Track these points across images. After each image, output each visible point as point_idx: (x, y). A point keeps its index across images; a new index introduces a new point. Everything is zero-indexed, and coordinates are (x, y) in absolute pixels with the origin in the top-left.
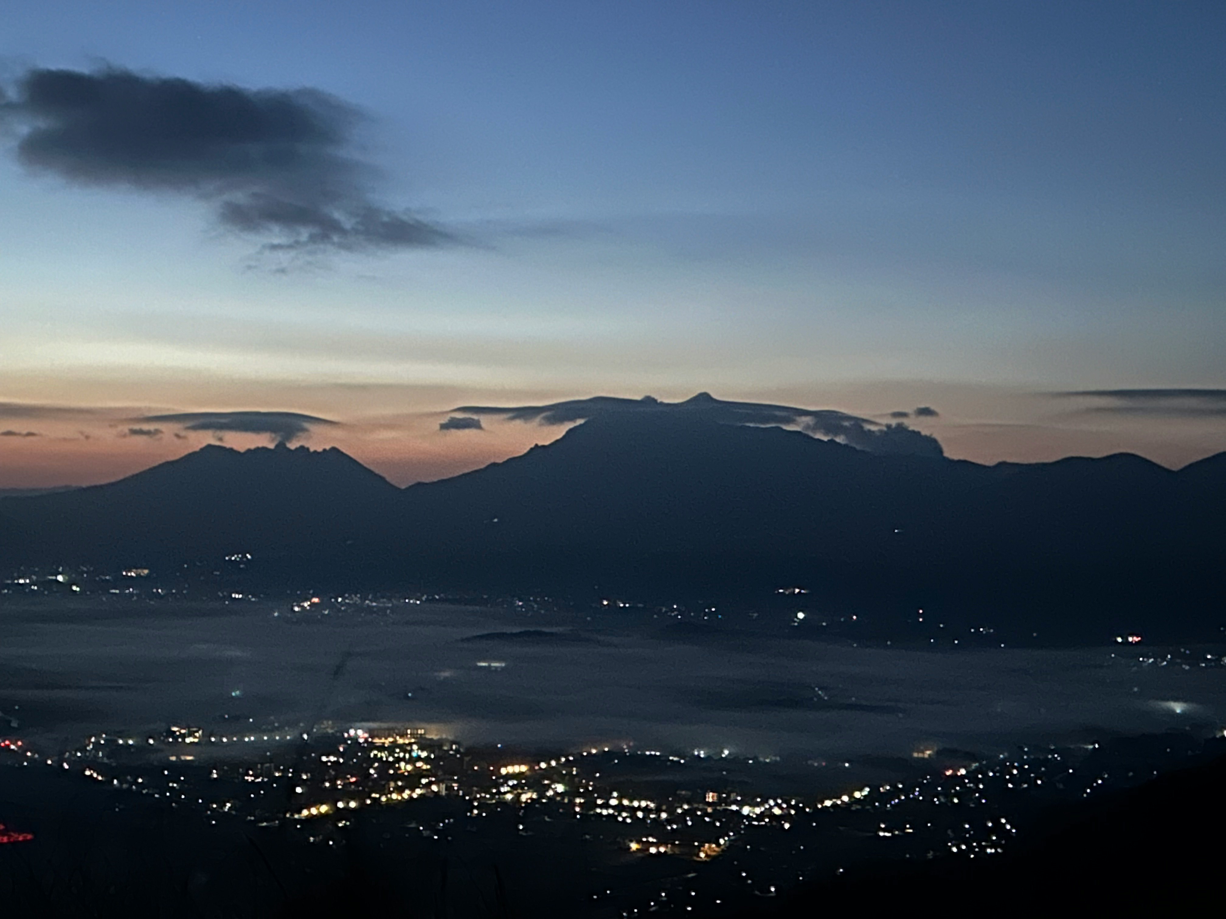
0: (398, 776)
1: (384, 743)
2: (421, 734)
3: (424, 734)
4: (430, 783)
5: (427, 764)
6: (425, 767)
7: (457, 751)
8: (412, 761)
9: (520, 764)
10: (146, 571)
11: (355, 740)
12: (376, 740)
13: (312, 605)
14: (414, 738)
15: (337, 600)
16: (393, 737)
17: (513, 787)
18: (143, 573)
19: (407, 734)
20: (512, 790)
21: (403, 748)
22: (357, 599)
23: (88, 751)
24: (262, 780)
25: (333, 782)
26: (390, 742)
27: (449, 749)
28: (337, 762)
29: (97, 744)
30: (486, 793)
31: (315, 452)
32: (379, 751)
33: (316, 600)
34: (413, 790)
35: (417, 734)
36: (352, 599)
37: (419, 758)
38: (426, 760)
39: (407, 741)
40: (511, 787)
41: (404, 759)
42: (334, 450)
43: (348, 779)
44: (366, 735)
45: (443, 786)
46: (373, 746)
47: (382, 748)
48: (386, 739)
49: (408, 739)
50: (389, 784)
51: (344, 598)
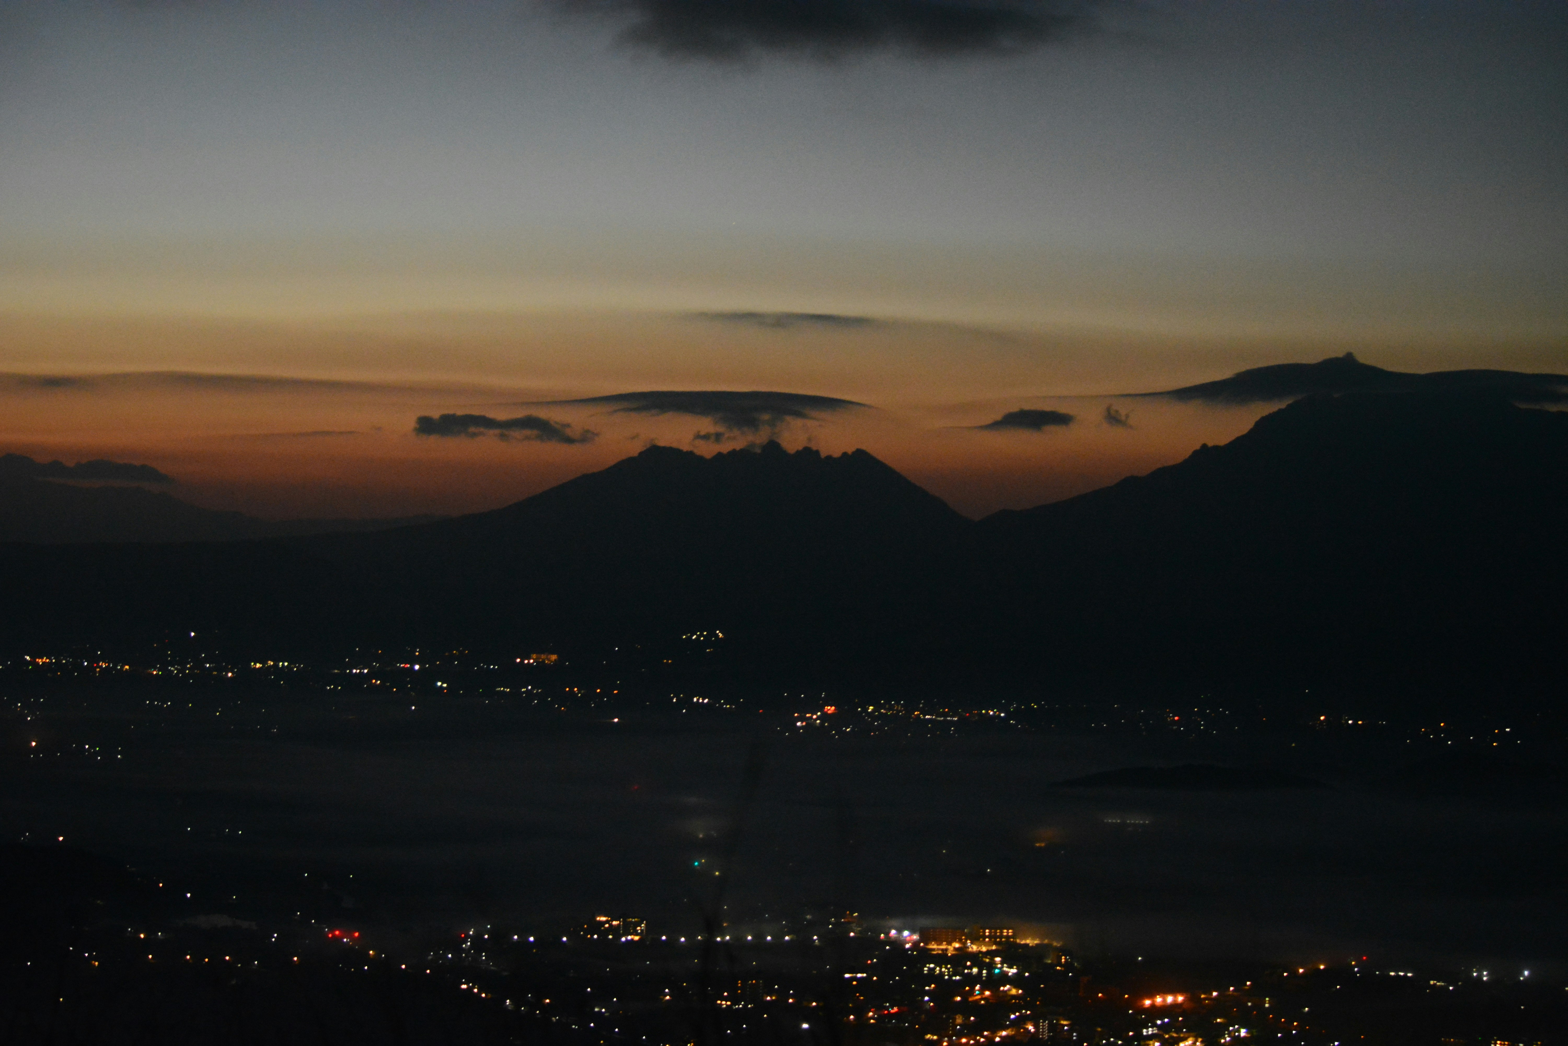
0: (968, 1007)
1: (946, 950)
2: (1008, 937)
3: (1014, 936)
4: (1023, 1020)
5: (1017, 987)
6: (1014, 992)
7: (1068, 966)
8: (994, 982)
9: (1173, 992)
10: (554, 657)
11: (897, 945)
12: (933, 946)
13: (825, 717)
14: (996, 943)
15: (865, 710)
16: (960, 941)
17: (1163, 1028)
18: (549, 660)
19: (985, 937)
20: (1161, 1033)
21: (976, 959)
22: (898, 707)
23: (463, 950)
24: (745, 1006)
25: (860, 1013)
26: (955, 949)
27: (1055, 962)
28: (868, 979)
29: (477, 940)
30: (1117, 1038)
31: (829, 458)
32: (937, 965)
33: (830, 709)
34: (994, 1032)
35: (1001, 936)
36: (891, 708)
37: (1004, 979)
38: (1015, 981)
39: (984, 949)
40: (1159, 1027)
41: (977, 979)
42: (860, 454)
43: (887, 1008)
44: (915, 937)
45: (1044, 1025)
46: (926, 956)
47: (942, 959)
48: (949, 943)
49: (986, 944)
50: (955, 1019)
51: (878, 707)
